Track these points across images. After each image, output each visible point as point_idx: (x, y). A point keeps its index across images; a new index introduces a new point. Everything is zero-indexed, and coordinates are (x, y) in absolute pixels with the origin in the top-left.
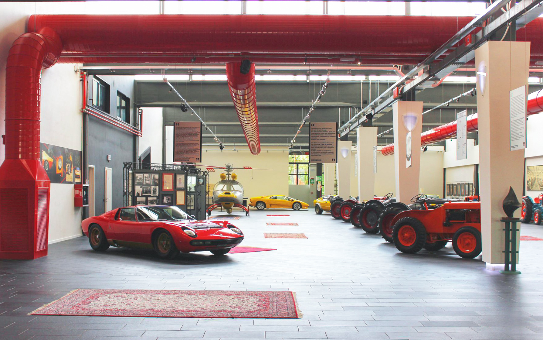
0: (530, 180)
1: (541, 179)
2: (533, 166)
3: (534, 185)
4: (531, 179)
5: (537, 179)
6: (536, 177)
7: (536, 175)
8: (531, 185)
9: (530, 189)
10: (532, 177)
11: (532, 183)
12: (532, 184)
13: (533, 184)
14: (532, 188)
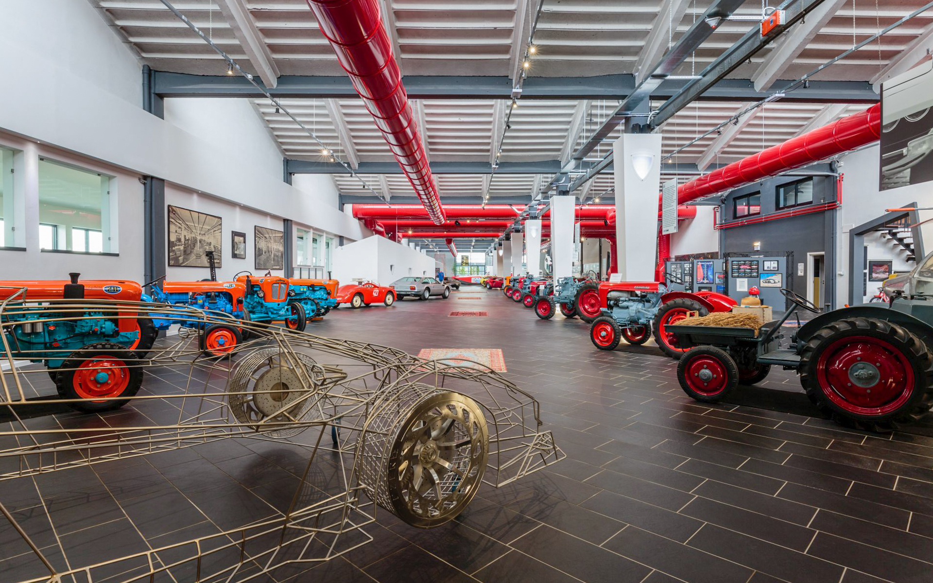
0: (179, 240)
1: (210, 244)
2: (190, 211)
3: (193, 255)
4: (183, 240)
5: (200, 242)
6: (199, 238)
7: (199, 232)
8: (183, 252)
9: (181, 261)
10: (184, 234)
11: (184, 247)
12: (185, 251)
13: (188, 252)
14: (185, 260)
